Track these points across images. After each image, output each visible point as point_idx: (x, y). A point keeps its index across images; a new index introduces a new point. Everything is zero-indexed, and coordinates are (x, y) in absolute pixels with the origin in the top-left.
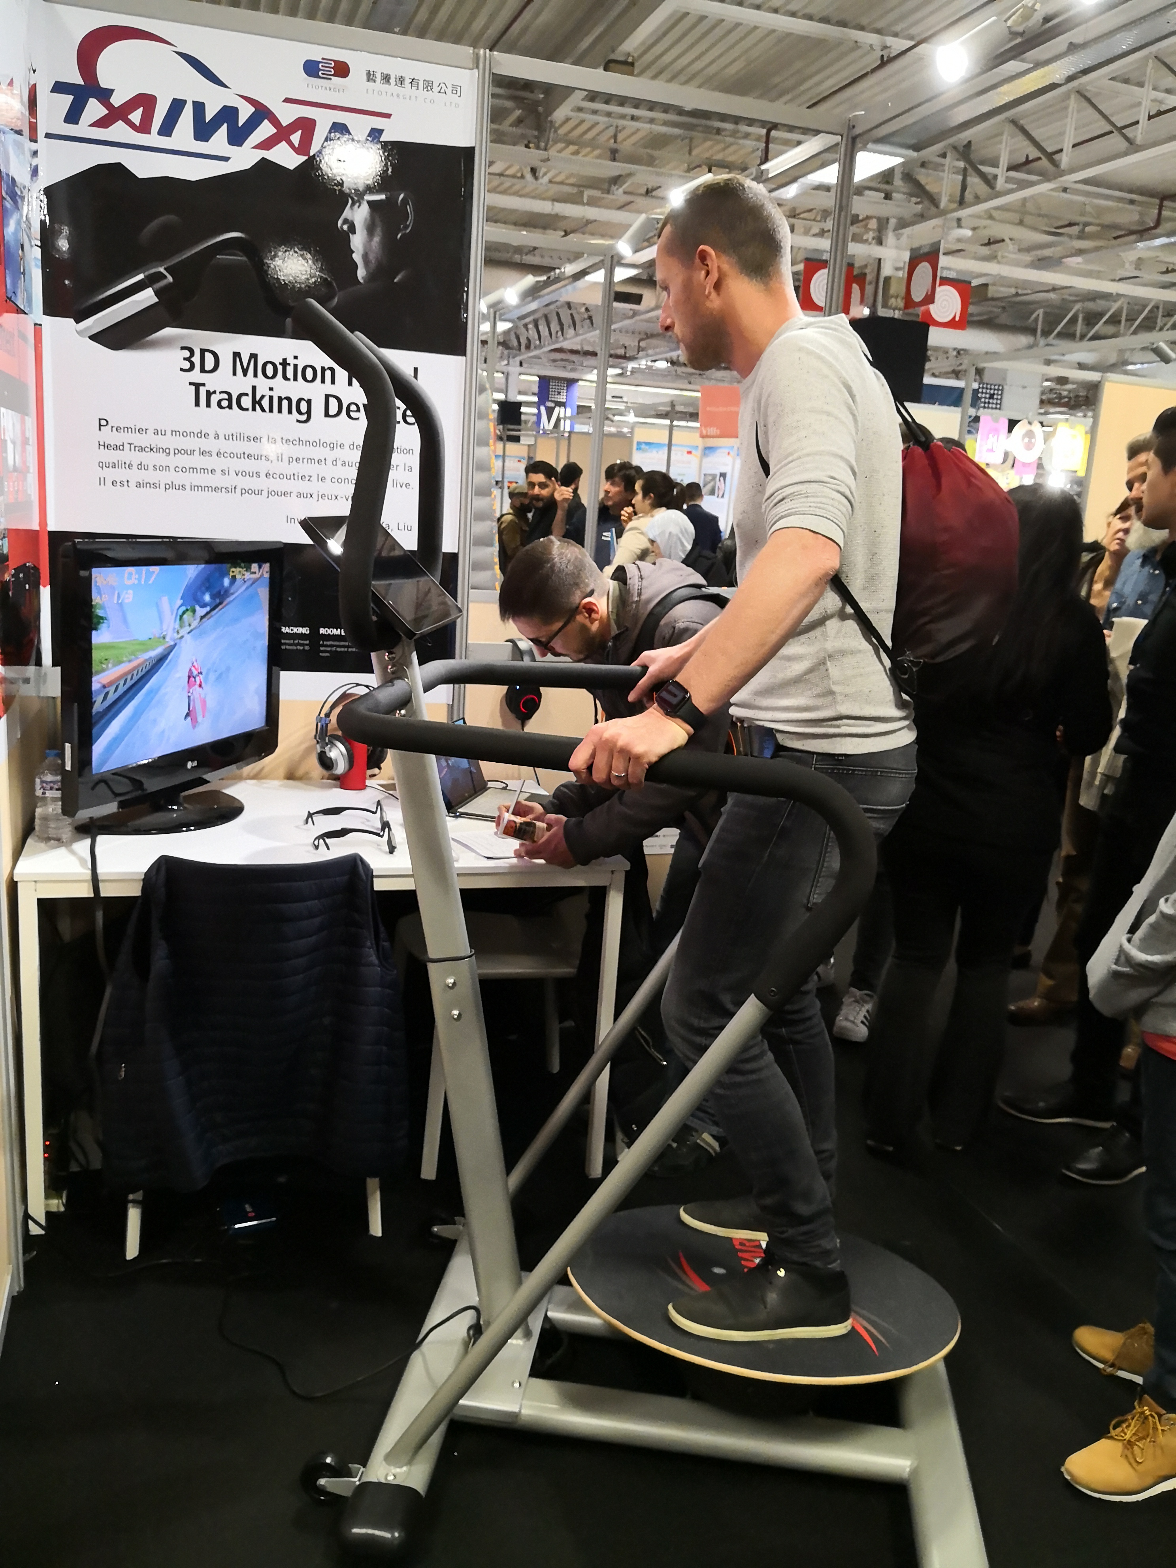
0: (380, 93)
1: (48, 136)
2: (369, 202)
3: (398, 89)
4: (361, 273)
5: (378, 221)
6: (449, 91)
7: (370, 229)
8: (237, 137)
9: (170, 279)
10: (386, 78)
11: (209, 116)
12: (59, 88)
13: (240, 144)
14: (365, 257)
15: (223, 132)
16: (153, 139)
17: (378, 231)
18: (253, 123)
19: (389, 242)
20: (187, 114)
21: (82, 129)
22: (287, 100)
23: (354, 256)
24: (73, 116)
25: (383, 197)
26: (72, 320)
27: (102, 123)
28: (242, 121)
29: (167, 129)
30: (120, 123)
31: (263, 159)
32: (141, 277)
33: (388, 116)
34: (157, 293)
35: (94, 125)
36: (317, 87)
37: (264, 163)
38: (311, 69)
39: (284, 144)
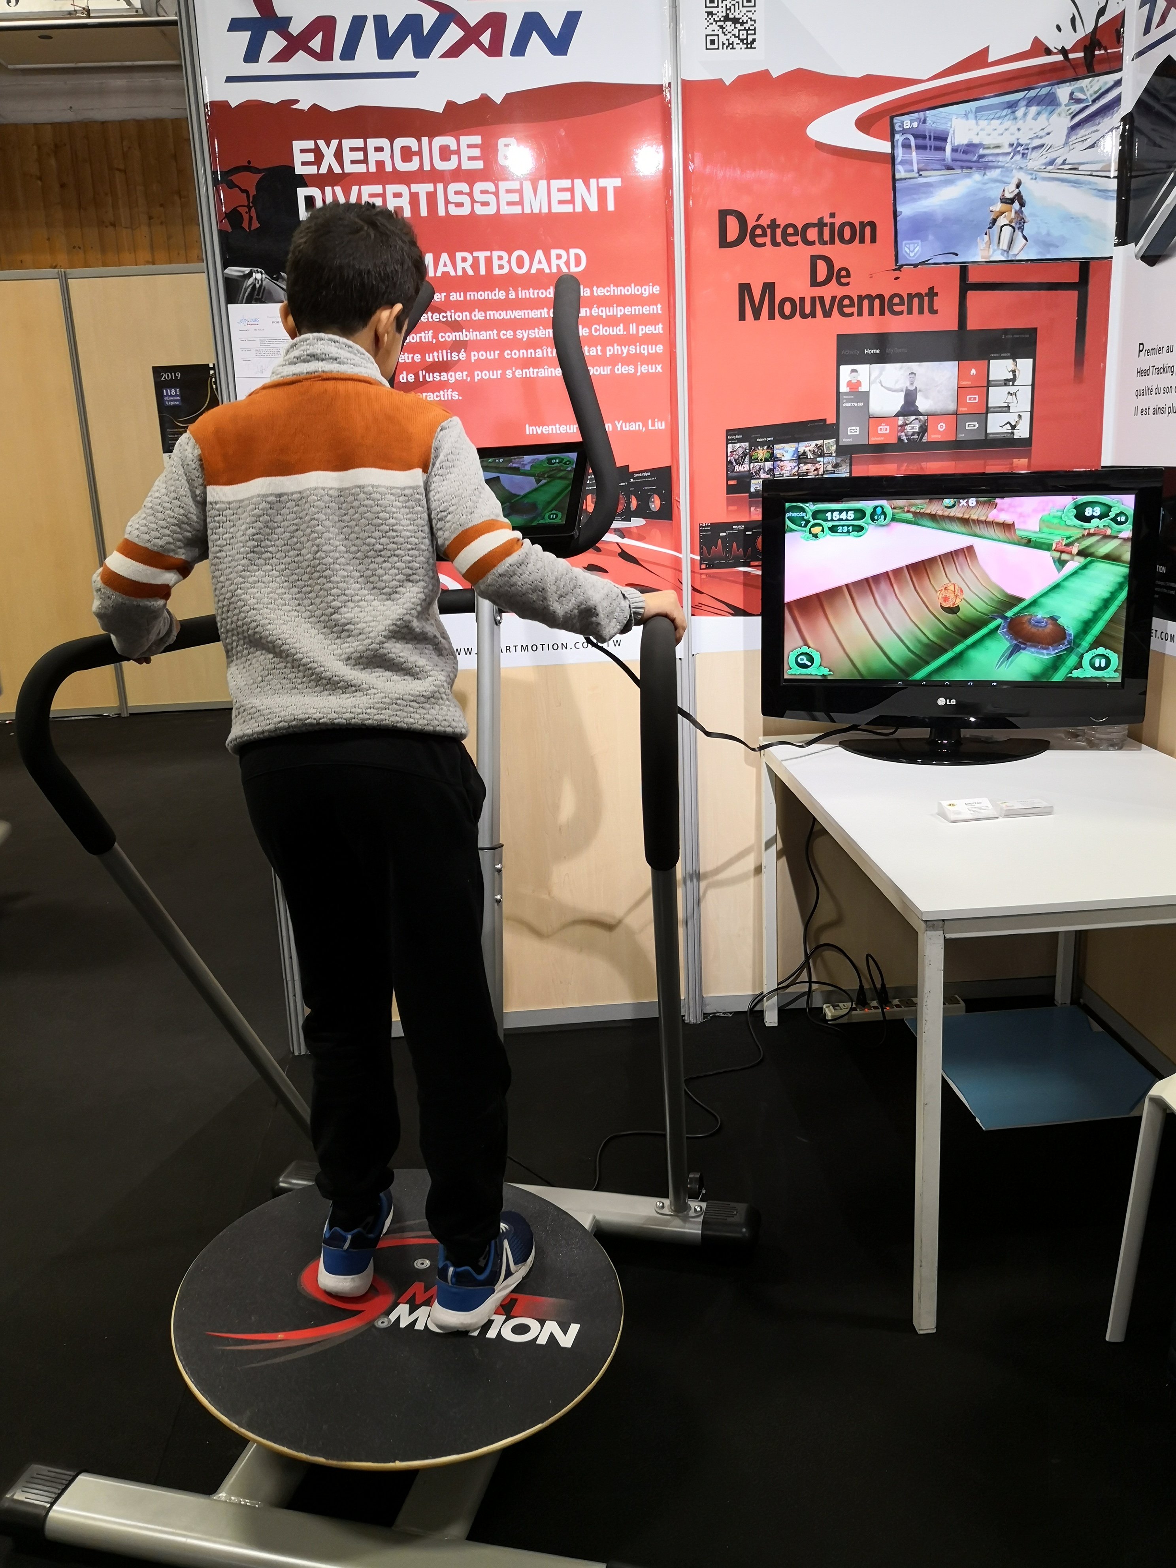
1: (1135, 57)
21: (1153, 34)
24: (1148, 27)
26: (1132, 245)
35: (1159, 24)
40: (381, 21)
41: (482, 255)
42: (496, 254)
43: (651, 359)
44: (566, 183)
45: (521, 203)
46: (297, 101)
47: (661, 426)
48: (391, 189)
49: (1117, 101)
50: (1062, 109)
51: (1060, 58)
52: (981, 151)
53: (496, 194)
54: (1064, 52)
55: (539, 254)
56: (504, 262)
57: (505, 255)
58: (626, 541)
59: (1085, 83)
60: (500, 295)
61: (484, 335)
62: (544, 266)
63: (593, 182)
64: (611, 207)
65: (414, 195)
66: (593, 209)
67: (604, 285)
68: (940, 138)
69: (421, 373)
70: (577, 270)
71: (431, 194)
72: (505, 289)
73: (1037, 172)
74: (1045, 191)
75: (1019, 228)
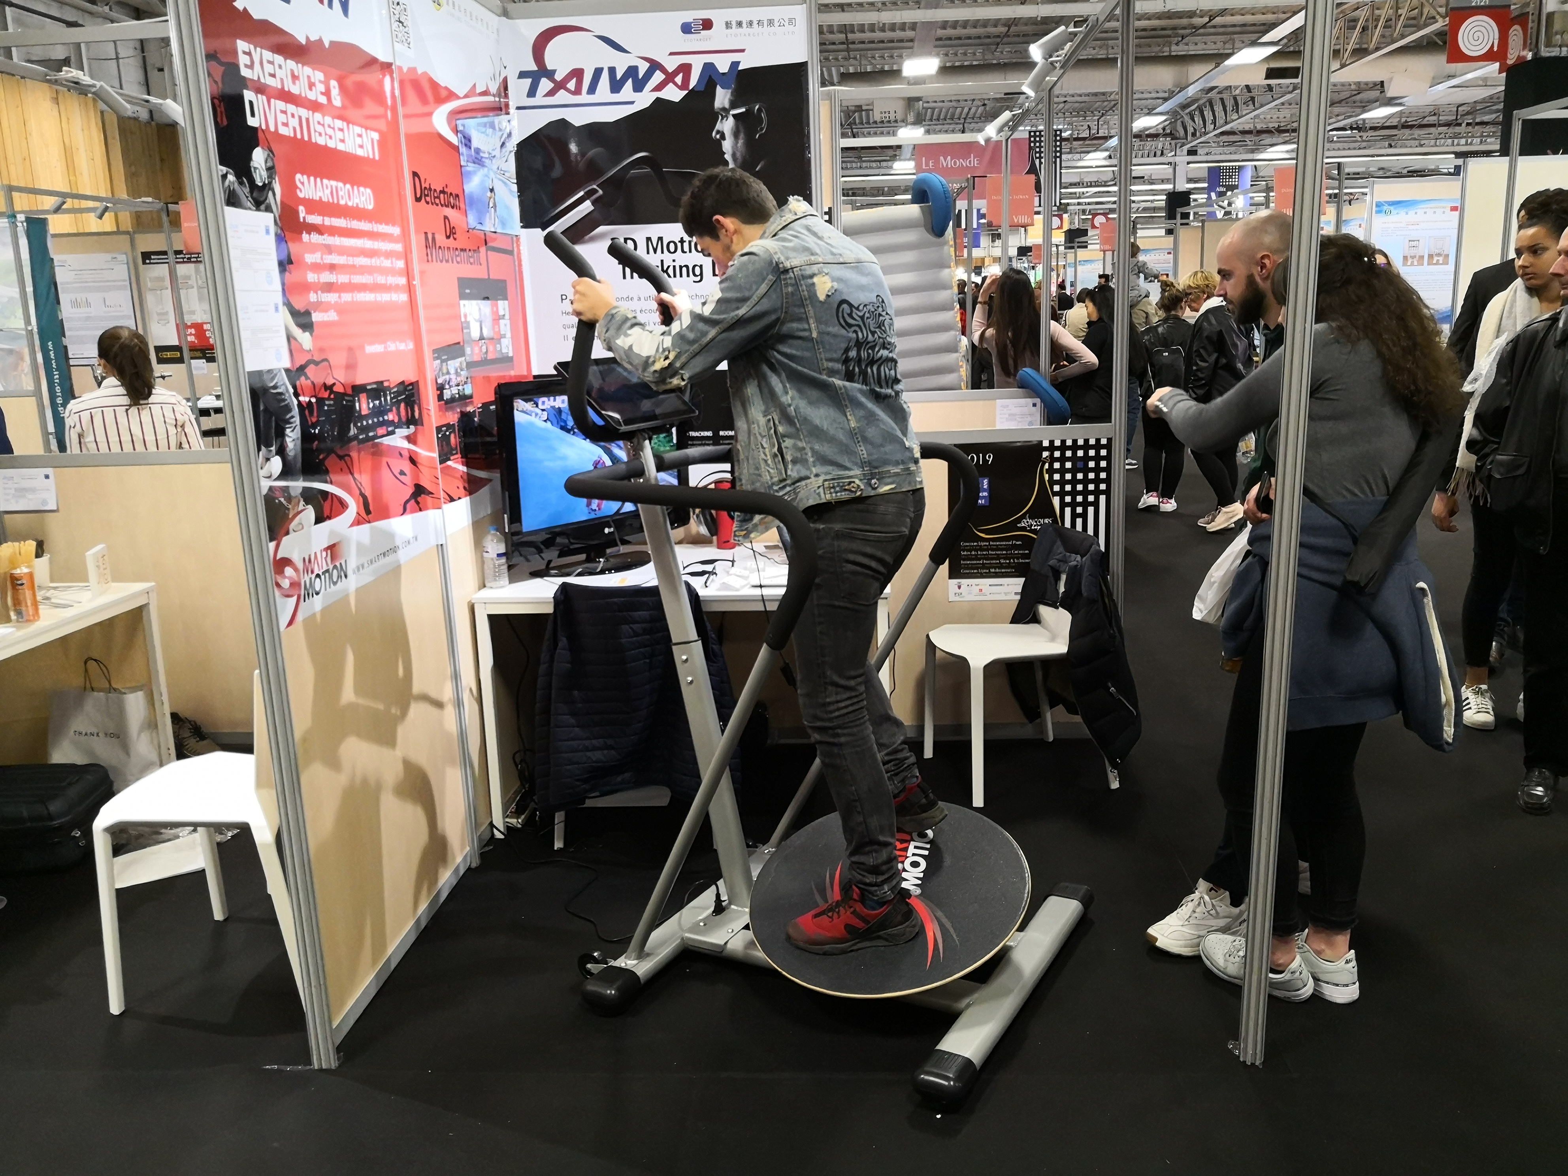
0: (736, 35)
1: (518, 108)
2: (734, 116)
3: (750, 30)
4: (731, 166)
5: (741, 129)
7: (736, 135)
8: (639, 87)
9: (601, 192)
10: (740, 24)
11: (619, 75)
12: (523, 75)
13: (641, 91)
14: (734, 155)
15: (629, 83)
16: (584, 98)
18: (649, 74)
19: (750, 143)
20: (605, 77)
21: (539, 100)
22: (671, 54)
23: (726, 156)
24: (532, 93)
25: (743, 110)
26: (540, 230)
27: (551, 93)
28: (641, 75)
29: (592, 90)
30: (562, 91)
31: (658, 98)
32: (581, 194)
33: (743, 51)
34: (593, 203)
35: (546, 95)
36: (691, 40)
37: (658, 100)
38: (686, 29)
39: (671, 84)
42: (340, 185)
43: (402, 288)
44: (358, 130)
45: (343, 141)
47: (411, 346)
49: (510, 133)
50: (497, 133)
51: (493, 99)
53: (334, 129)
54: (494, 96)
55: (355, 187)
56: (343, 193)
57: (342, 185)
58: (412, 447)
59: (501, 118)
60: (343, 223)
61: (342, 260)
62: (358, 201)
63: (368, 132)
65: (300, 118)
66: (371, 157)
67: (381, 224)
68: (470, 141)
69: (319, 292)
70: (371, 207)
71: (308, 120)
72: (345, 218)
73: (496, 173)
74: (499, 187)
75: (495, 210)
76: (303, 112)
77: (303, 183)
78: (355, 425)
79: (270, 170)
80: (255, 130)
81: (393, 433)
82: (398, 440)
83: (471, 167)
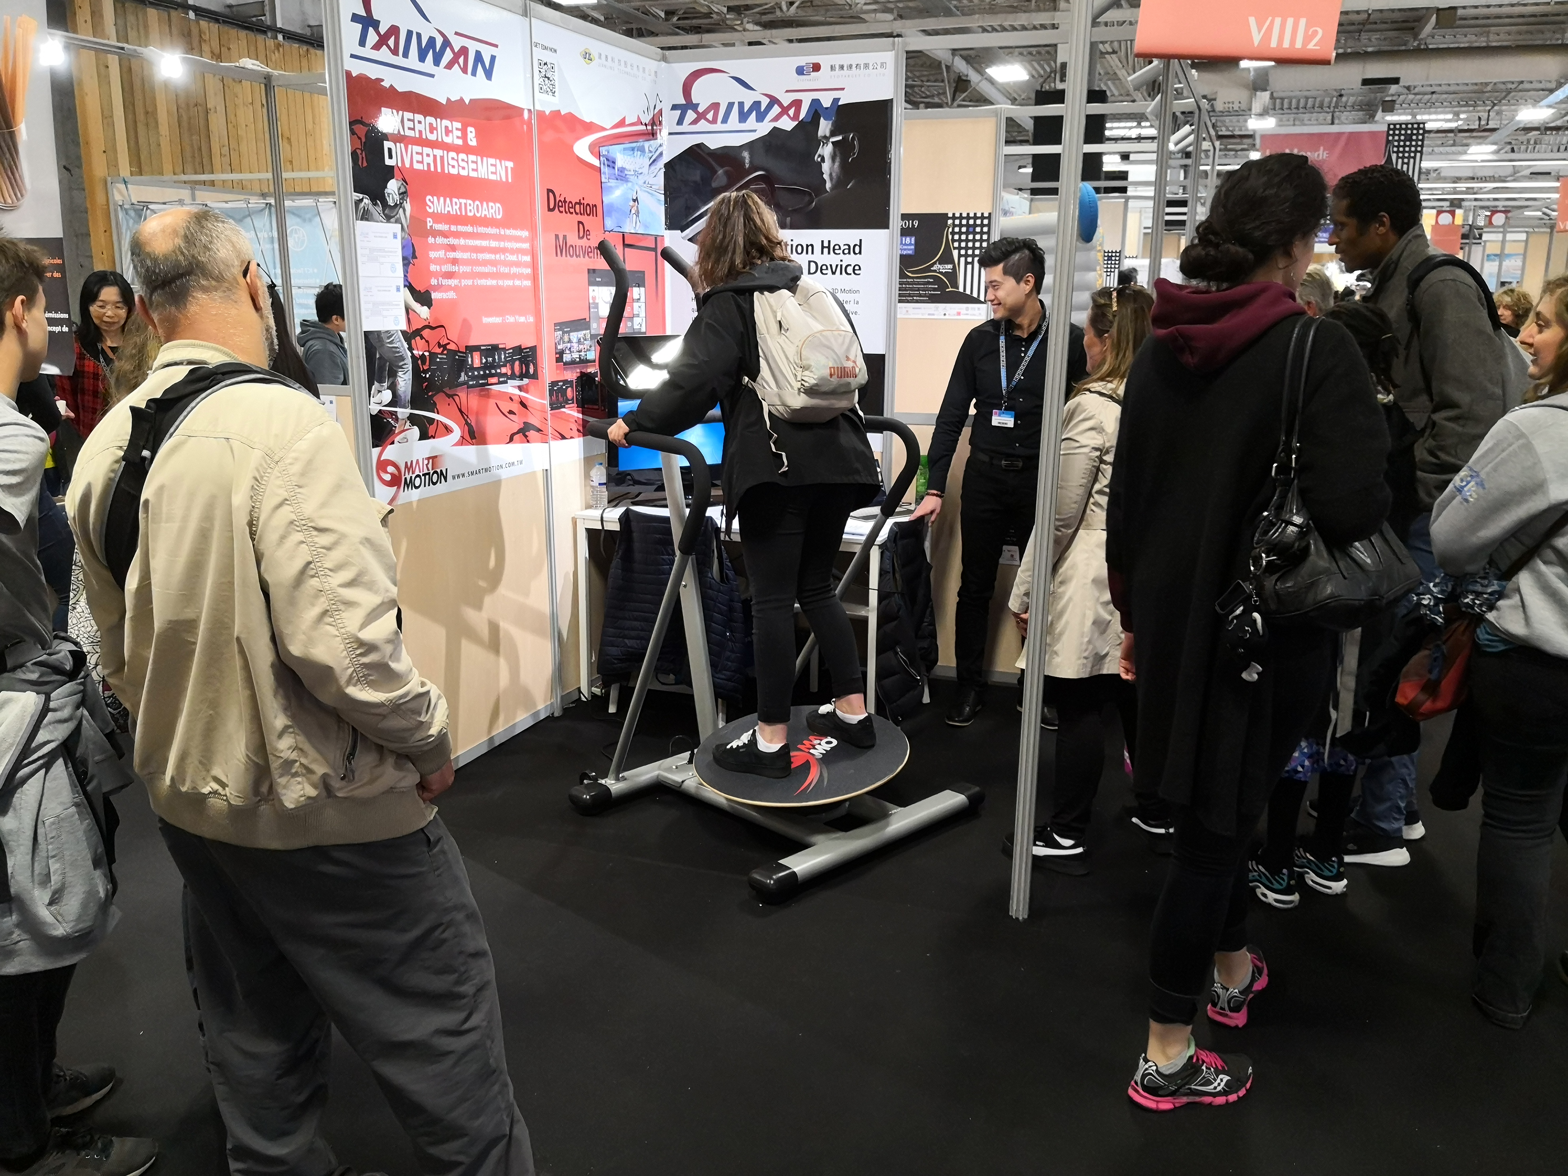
0: (839, 76)
1: (670, 134)
2: (833, 143)
3: (849, 72)
4: (828, 186)
5: (838, 153)
6: (879, 67)
7: (833, 159)
10: (842, 67)
11: (746, 108)
12: (675, 107)
13: (762, 121)
14: (831, 175)
15: (753, 115)
16: (719, 126)
17: (838, 160)
18: (769, 107)
19: (844, 166)
20: (735, 110)
21: (685, 127)
22: (787, 91)
23: (824, 176)
24: (680, 122)
25: (840, 138)
26: (679, 231)
27: (695, 122)
28: (763, 108)
29: (725, 120)
30: (703, 121)
31: (774, 127)
33: (843, 89)
35: (691, 124)
36: (803, 81)
37: (775, 129)
39: (785, 117)
40: (419, 36)
41: (463, 201)
42: (469, 202)
43: (525, 277)
44: (492, 161)
45: (476, 170)
46: (383, 80)
47: (531, 319)
48: (427, 150)
49: (661, 154)
50: (647, 154)
51: (644, 127)
52: (626, 172)
53: (467, 162)
54: (646, 125)
55: (485, 204)
56: (471, 208)
57: (471, 202)
58: (523, 394)
59: (652, 142)
60: (469, 229)
61: (466, 256)
62: (487, 213)
63: (503, 162)
64: (510, 180)
65: (435, 156)
66: (504, 179)
67: (509, 229)
68: (614, 162)
69: (440, 279)
70: (499, 217)
71: (442, 158)
72: (472, 226)
73: (640, 186)
74: (642, 197)
75: (637, 216)
76: (438, 152)
77: (433, 203)
78: (466, 374)
79: (403, 195)
80: (392, 168)
81: (505, 382)
82: (511, 388)
83: (613, 183)
